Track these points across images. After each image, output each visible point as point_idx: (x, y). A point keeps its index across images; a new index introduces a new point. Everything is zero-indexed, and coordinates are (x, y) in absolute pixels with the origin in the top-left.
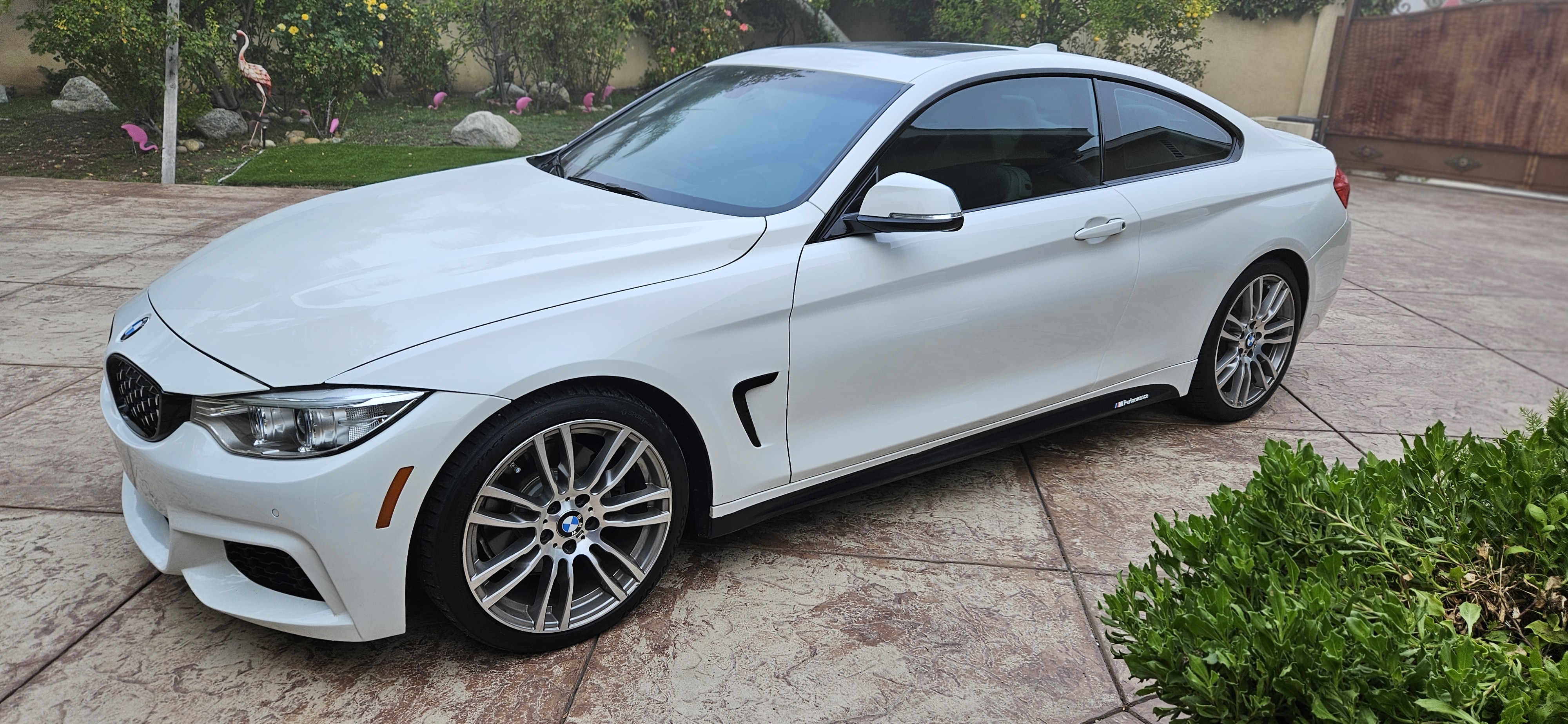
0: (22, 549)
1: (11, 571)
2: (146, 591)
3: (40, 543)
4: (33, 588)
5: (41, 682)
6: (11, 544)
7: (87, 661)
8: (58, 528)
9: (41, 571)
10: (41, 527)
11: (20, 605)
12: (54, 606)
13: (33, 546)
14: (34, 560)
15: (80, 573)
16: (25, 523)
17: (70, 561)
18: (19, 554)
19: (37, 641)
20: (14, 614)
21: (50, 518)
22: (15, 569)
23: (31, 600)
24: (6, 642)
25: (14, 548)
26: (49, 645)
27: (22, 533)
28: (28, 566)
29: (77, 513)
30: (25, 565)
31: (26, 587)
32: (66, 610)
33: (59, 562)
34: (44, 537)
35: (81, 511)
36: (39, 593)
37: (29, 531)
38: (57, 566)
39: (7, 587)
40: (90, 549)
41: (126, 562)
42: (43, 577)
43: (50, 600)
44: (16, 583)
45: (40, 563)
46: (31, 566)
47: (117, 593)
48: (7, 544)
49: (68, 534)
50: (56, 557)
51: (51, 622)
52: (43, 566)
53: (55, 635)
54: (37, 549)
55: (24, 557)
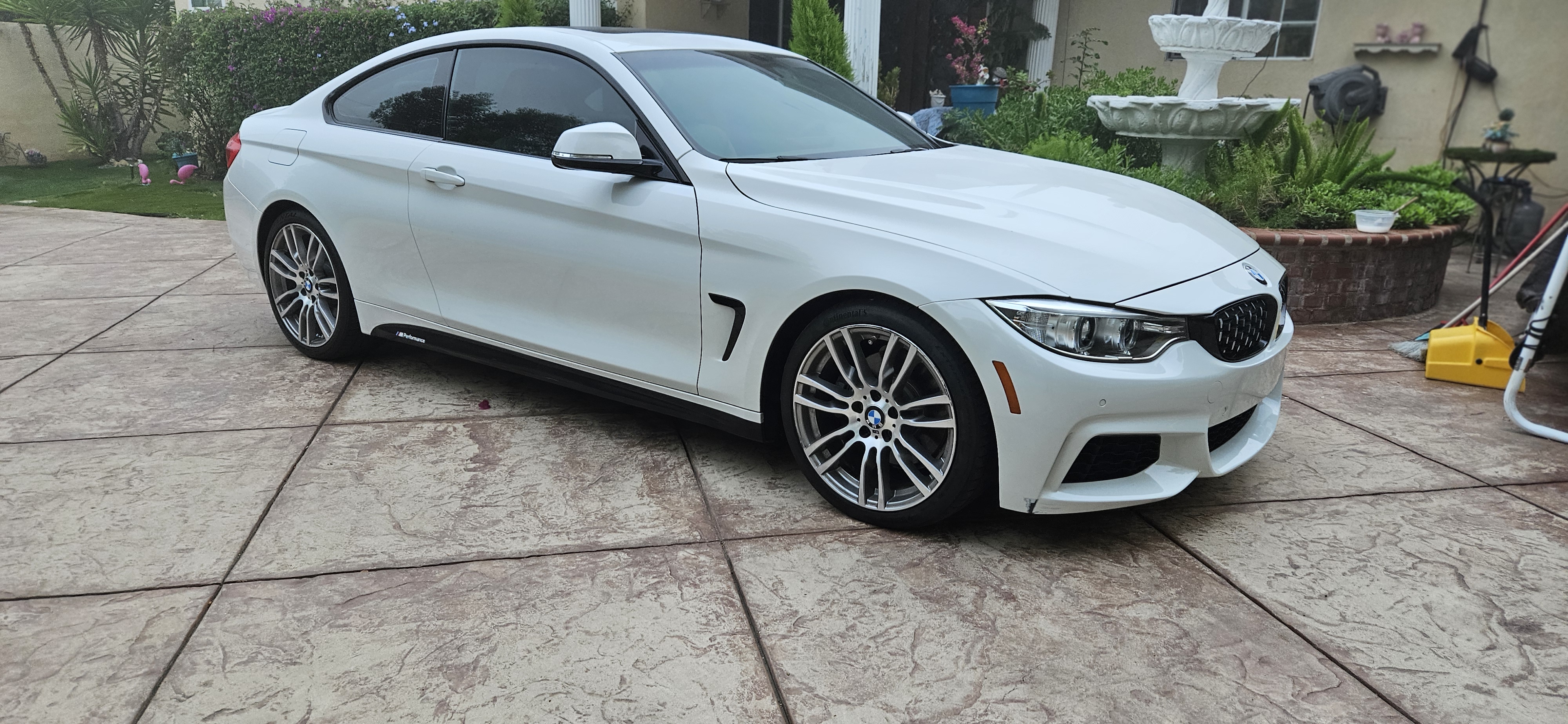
0: (1309, 574)
1: (1332, 562)
2: (1254, 499)
3: (1289, 571)
4: (1326, 542)
5: (1362, 491)
6: (1314, 586)
7: (1325, 487)
8: (1262, 576)
9: (1309, 549)
10: (1275, 587)
11: (1342, 535)
12: (1320, 521)
13: (1297, 572)
14: (1307, 559)
15: (1282, 532)
16: (1285, 598)
17: (1281, 544)
18: (1315, 570)
19: (1348, 509)
20: (1352, 531)
21: (1258, 588)
22: (1327, 561)
23: (1332, 534)
24: (1369, 518)
25: (1315, 581)
26: (1342, 505)
27: (1296, 590)
28: (1315, 558)
29: (1233, 579)
30: (1317, 560)
31: (1328, 545)
32: (1314, 515)
33: (1290, 548)
34: (1281, 575)
35: (1228, 580)
36: (1324, 536)
37: (1289, 589)
38: (1294, 546)
39: (1343, 552)
40: (1257, 545)
41: (1243, 522)
42: (1311, 545)
43: (1320, 526)
44: (1334, 551)
45: (1305, 555)
46: (1313, 556)
47: (1271, 509)
48: (1317, 589)
49: (1260, 566)
50: (1288, 552)
51: (1329, 515)
52: (1303, 552)
53: (1334, 508)
54: (1296, 567)
55: (1312, 566)
